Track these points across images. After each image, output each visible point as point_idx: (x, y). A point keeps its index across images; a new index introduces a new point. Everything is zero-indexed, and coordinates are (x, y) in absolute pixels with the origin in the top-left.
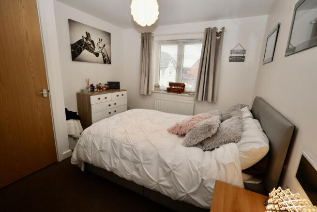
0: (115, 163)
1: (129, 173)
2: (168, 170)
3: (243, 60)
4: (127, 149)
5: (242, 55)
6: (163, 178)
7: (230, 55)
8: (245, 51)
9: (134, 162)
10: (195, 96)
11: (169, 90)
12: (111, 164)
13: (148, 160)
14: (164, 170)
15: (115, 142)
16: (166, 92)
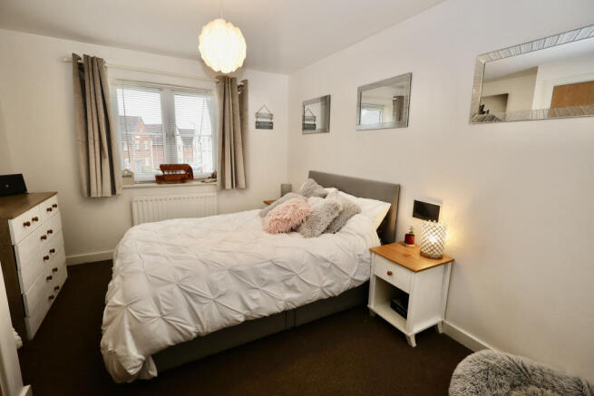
0: (254, 300)
1: (280, 300)
2: (327, 265)
3: (271, 128)
4: (268, 268)
5: (269, 120)
6: (324, 278)
7: (255, 120)
8: (272, 115)
9: (283, 281)
10: (218, 182)
11: (160, 180)
12: (247, 307)
13: (303, 266)
14: (323, 268)
15: (239, 269)
16: (155, 185)
